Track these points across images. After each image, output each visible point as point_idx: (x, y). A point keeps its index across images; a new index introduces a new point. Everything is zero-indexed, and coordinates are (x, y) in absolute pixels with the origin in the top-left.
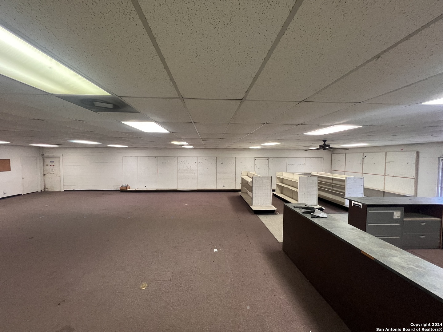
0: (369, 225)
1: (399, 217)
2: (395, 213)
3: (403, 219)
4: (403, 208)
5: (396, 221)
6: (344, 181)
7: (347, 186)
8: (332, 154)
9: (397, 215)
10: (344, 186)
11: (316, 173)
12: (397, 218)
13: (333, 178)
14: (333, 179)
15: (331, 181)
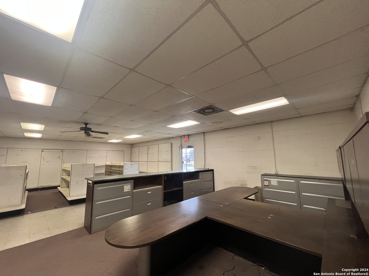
0: (97, 203)
1: (129, 189)
2: (125, 187)
3: (133, 191)
4: (133, 181)
5: (127, 194)
6: (123, 167)
7: (125, 171)
8: (132, 148)
9: (127, 188)
10: (123, 171)
11: (111, 163)
12: (127, 191)
14: (120, 167)
15: (118, 169)
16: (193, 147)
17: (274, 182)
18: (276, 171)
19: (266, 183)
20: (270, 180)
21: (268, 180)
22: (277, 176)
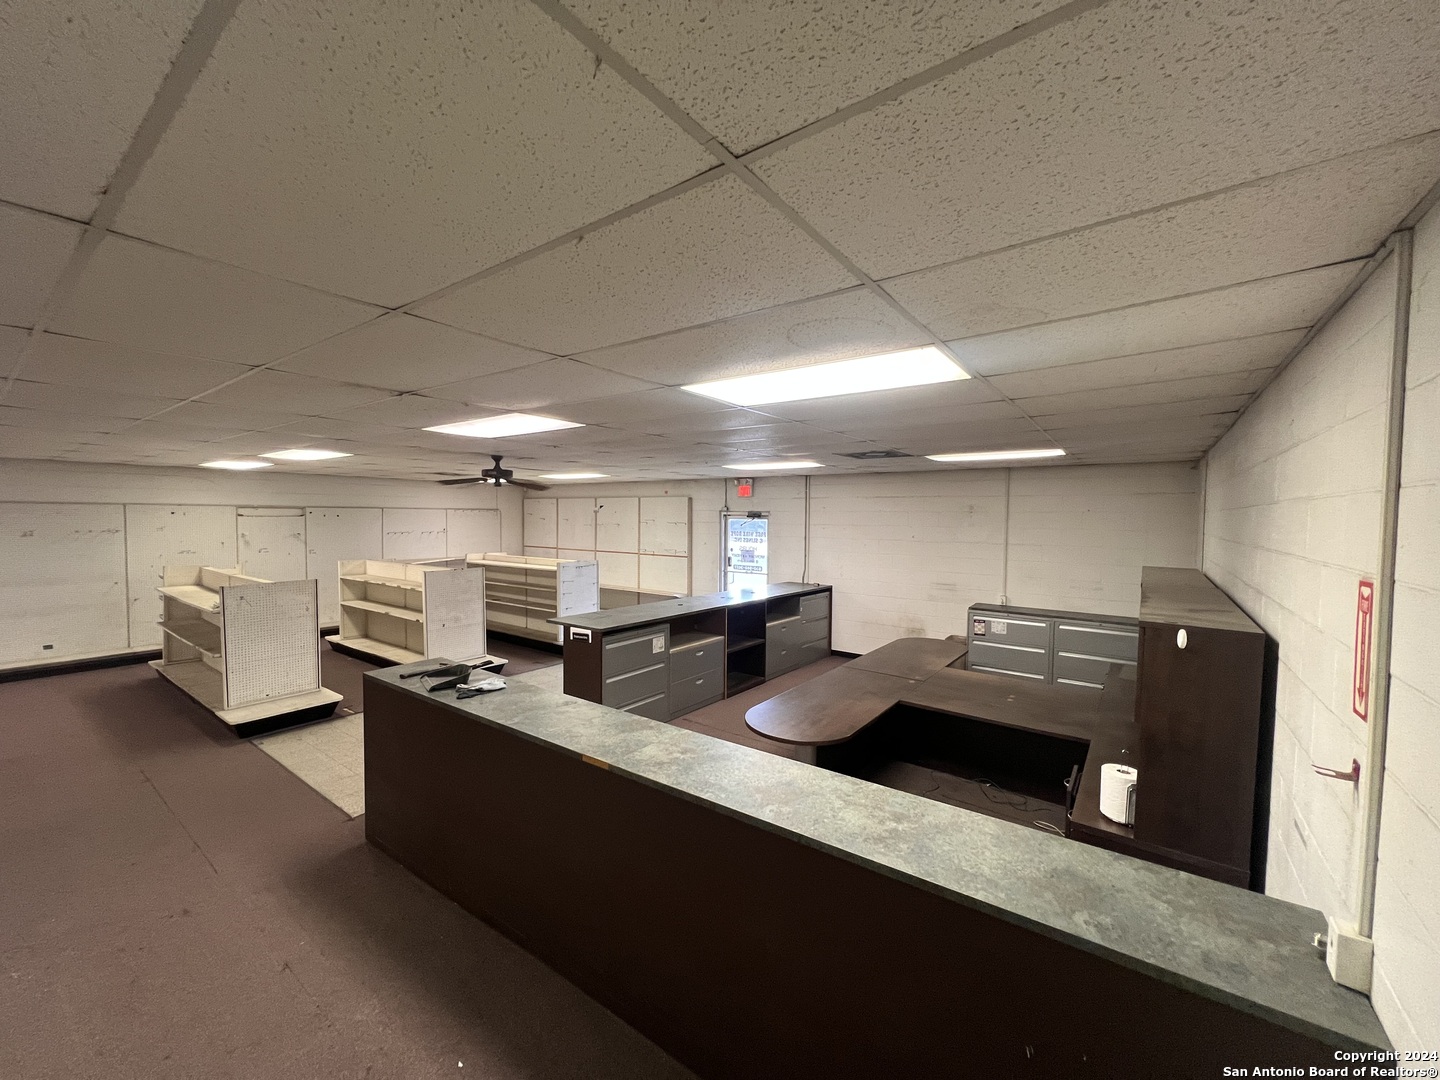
0: (608, 681)
1: (661, 647)
2: (654, 642)
3: (669, 651)
4: (668, 625)
5: (659, 658)
6: (552, 575)
7: (562, 589)
8: (524, 501)
9: (659, 643)
10: (555, 588)
11: (481, 555)
12: (659, 651)
13: (526, 570)
14: (526, 572)
15: (522, 579)
16: (765, 517)
17: (999, 625)
18: (1004, 598)
19: (979, 629)
20: (990, 622)
21: (984, 621)
22: (1006, 610)
